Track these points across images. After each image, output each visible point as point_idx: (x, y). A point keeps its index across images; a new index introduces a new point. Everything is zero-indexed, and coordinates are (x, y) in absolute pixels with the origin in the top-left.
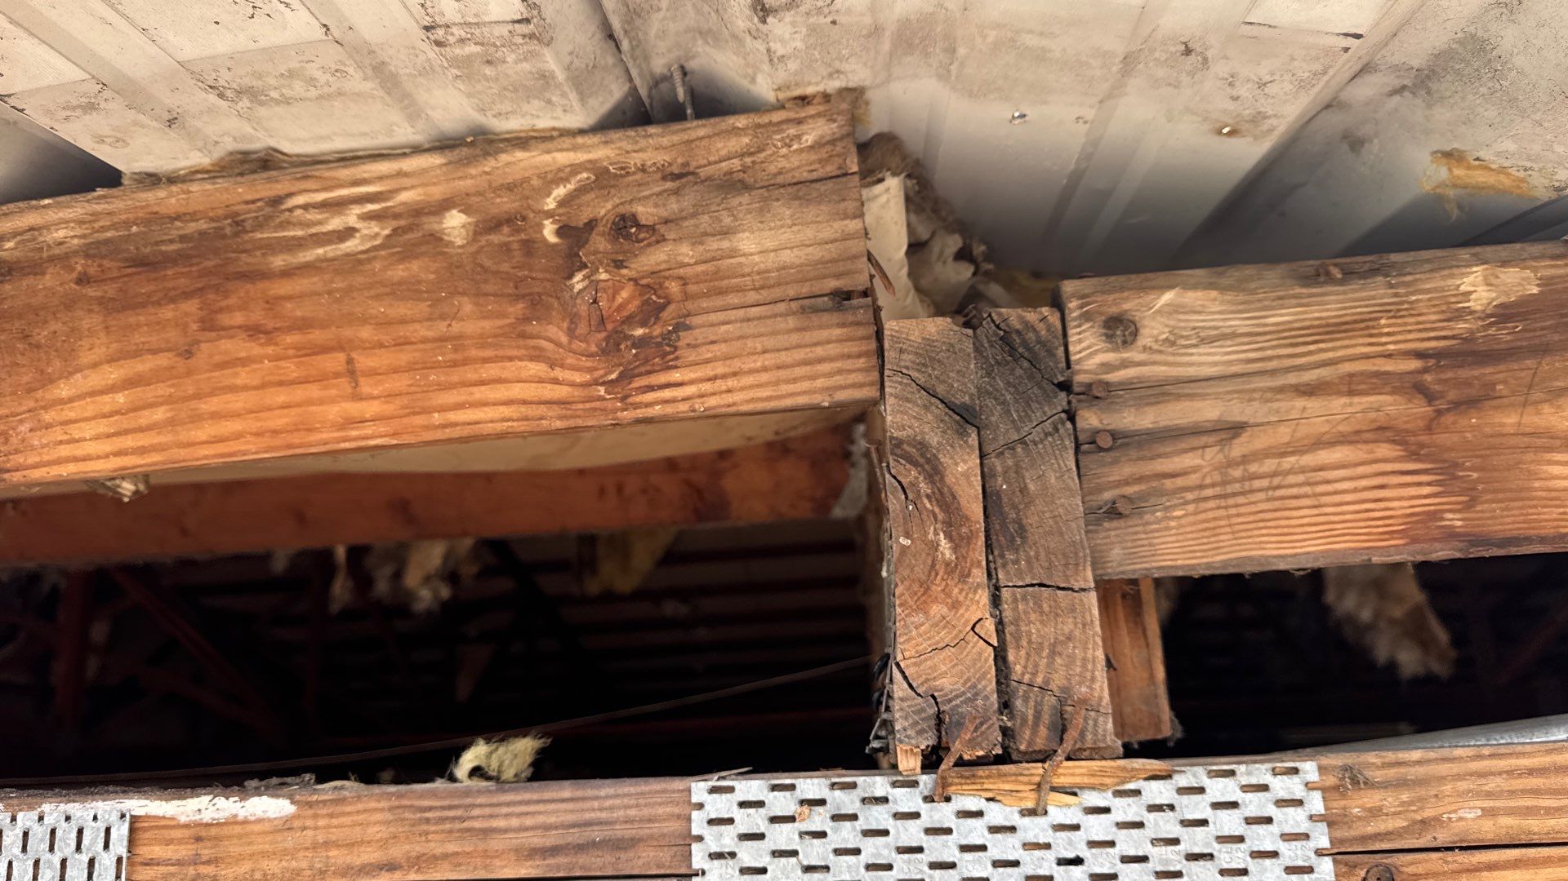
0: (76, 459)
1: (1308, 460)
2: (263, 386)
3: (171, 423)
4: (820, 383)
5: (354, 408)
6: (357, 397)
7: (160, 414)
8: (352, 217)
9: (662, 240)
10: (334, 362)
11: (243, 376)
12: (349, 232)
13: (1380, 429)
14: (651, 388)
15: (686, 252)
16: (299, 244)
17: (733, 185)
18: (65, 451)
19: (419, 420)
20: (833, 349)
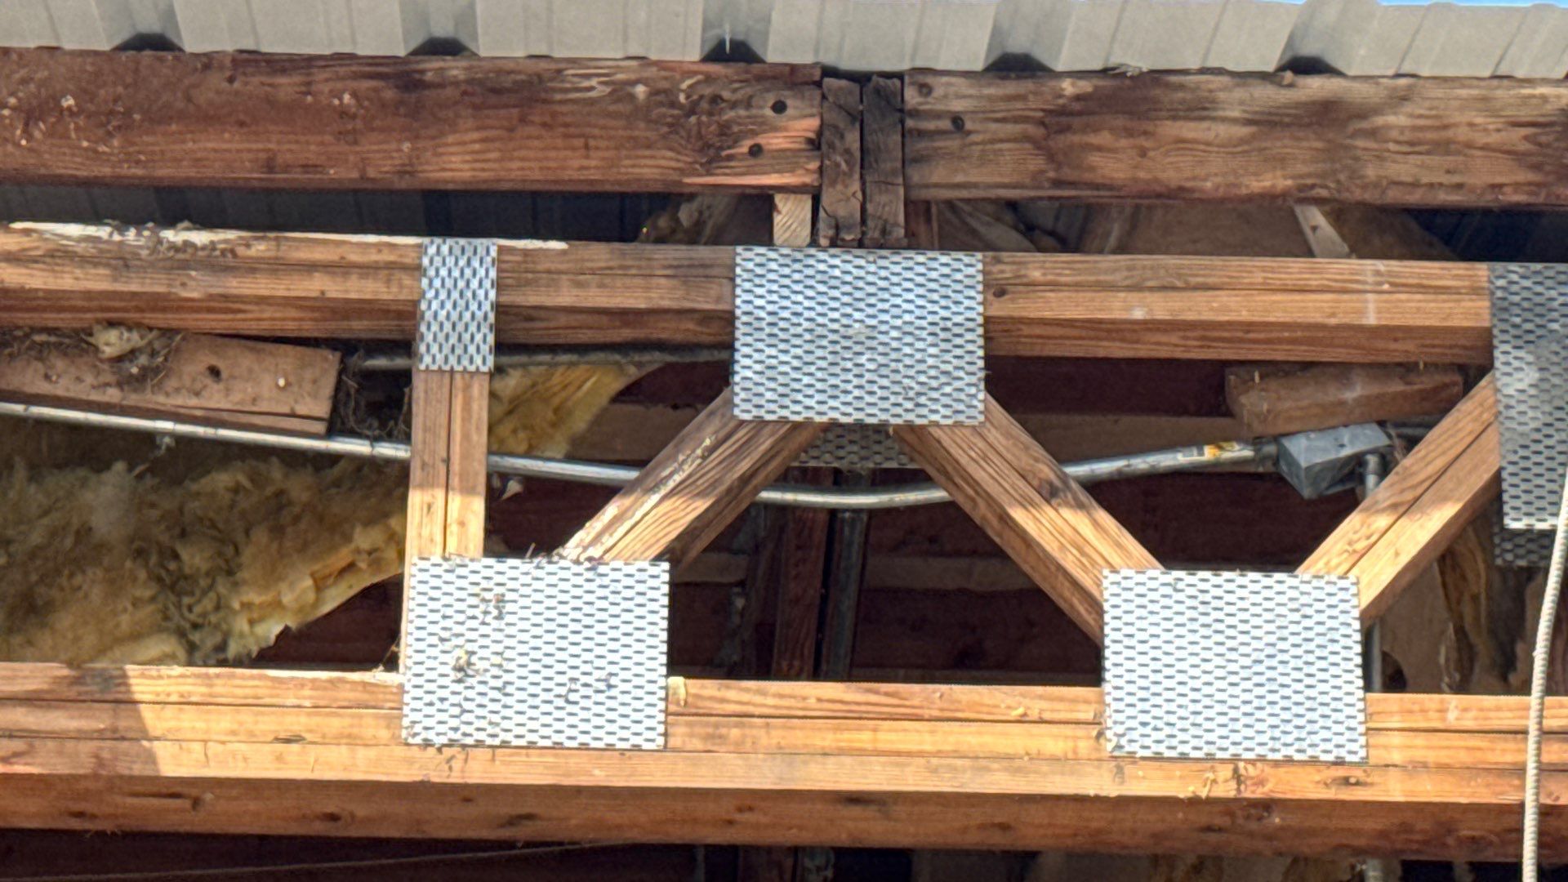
1: (996, 146)
2: (546, 148)
3: (499, 160)
5: (586, 163)
6: (587, 158)
7: (494, 155)
8: (594, 82)
10: (579, 142)
11: (535, 143)
12: (592, 88)
13: (1026, 138)
16: (567, 91)
19: (617, 170)
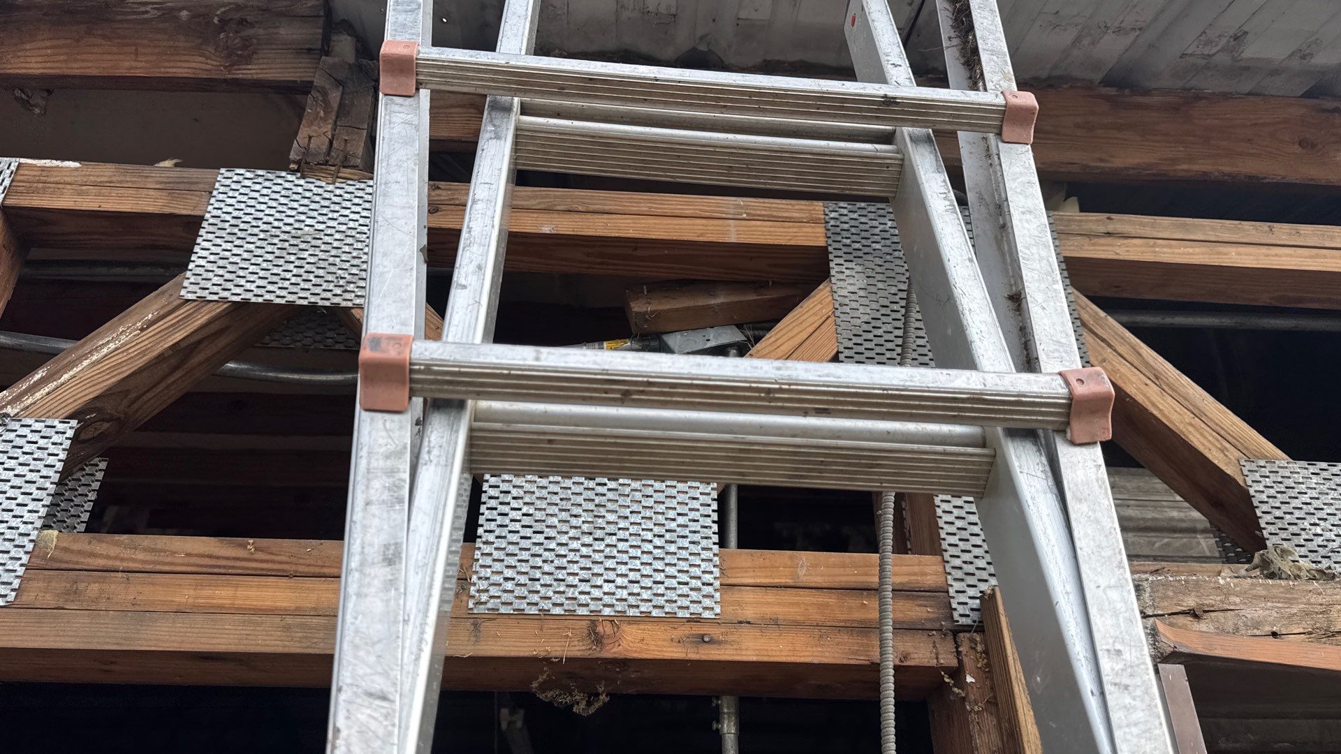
0: (25, 68)
1: (447, 111)
2: (104, 53)
3: (65, 61)
4: (298, 74)
5: (134, 64)
6: (136, 61)
7: (62, 58)
9: (254, 27)
10: (131, 49)
11: (96, 50)
12: (147, 12)
13: (472, 105)
14: (239, 69)
15: (261, 31)
16: (128, 13)
17: (281, 14)
18: (24, 65)
19: (158, 70)
20: (304, 65)
